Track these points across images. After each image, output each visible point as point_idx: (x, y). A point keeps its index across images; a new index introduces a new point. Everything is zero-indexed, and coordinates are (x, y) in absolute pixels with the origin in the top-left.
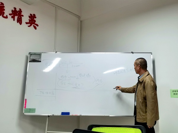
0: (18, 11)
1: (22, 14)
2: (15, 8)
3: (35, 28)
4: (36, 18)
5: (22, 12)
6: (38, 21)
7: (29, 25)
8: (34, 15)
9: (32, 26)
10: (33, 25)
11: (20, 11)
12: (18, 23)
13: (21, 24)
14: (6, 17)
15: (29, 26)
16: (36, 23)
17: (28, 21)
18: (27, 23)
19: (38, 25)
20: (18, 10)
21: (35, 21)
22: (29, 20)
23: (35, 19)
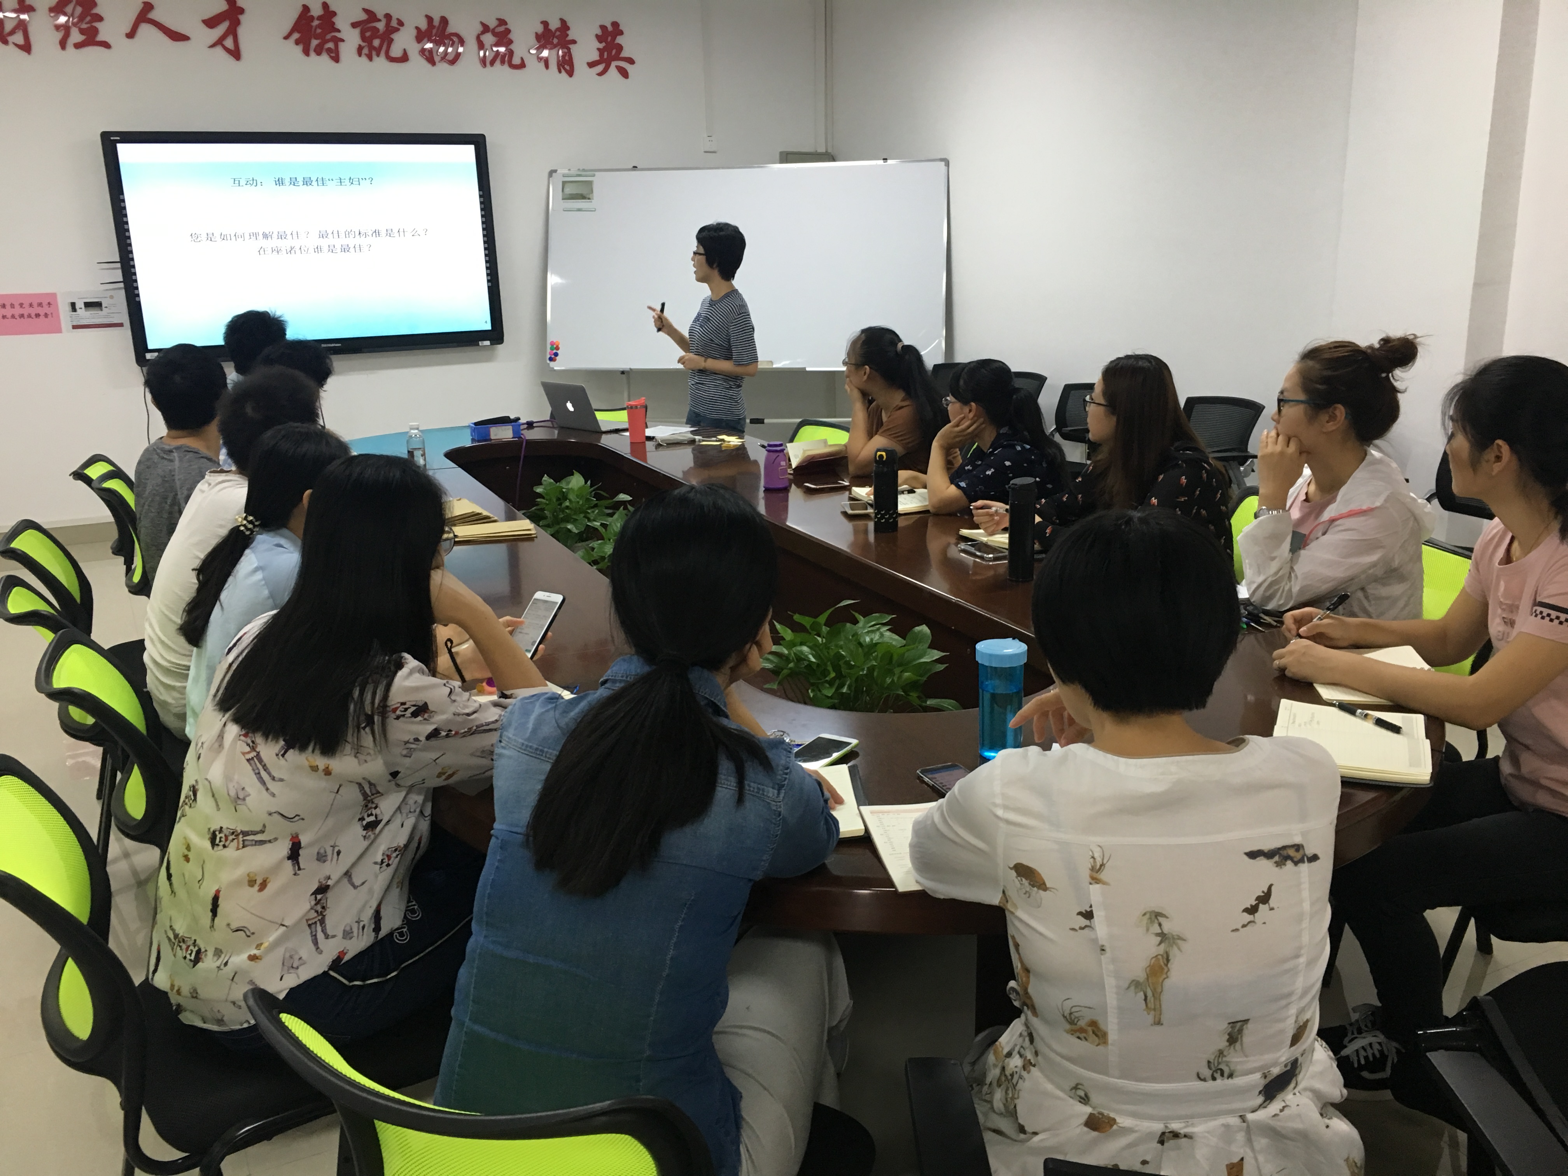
0: (557, 29)
1: (572, 35)
2: (545, 24)
3: (624, 73)
4: (621, 33)
5: (568, 28)
7: (600, 68)
8: (615, 25)
9: (613, 71)
10: (614, 64)
11: (564, 26)
12: (560, 72)
13: (570, 73)
14: (522, 65)
15: (600, 74)
16: (624, 54)
17: (595, 56)
18: (591, 65)
19: (631, 61)
20: (554, 25)
21: (620, 48)
22: (599, 49)
23: (620, 40)
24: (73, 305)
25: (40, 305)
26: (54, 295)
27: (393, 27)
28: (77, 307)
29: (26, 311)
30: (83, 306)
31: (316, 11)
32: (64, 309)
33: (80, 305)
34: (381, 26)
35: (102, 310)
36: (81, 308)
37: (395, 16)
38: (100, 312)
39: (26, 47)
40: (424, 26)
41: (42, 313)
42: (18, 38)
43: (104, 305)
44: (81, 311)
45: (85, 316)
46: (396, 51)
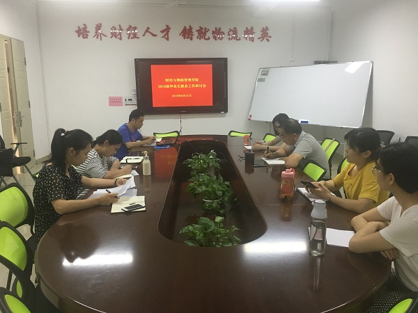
1: (254, 31)
2: (247, 28)
4: (268, 30)
6: (270, 33)
7: (261, 39)
8: (267, 27)
9: (265, 40)
10: (265, 38)
11: (252, 28)
12: (250, 41)
13: (253, 41)
14: (240, 39)
15: (261, 41)
16: (268, 35)
17: (260, 36)
18: (259, 38)
19: (270, 37)
20: (249, 28)
22: (261, 34)
25: (119, 99)
26: (122, 97)
27: (206, 31)
29: (115, 101)
31: (188, 28)
32: (124, 100)
33: (127, 100)
34: (203, 31)
37: (207, 28)
38: (131, 101)
39: (121, 39)
40: (214, 30)
41: (119, 101)
42: (119, 37)
45: (128, 102)
46: (207, 37)
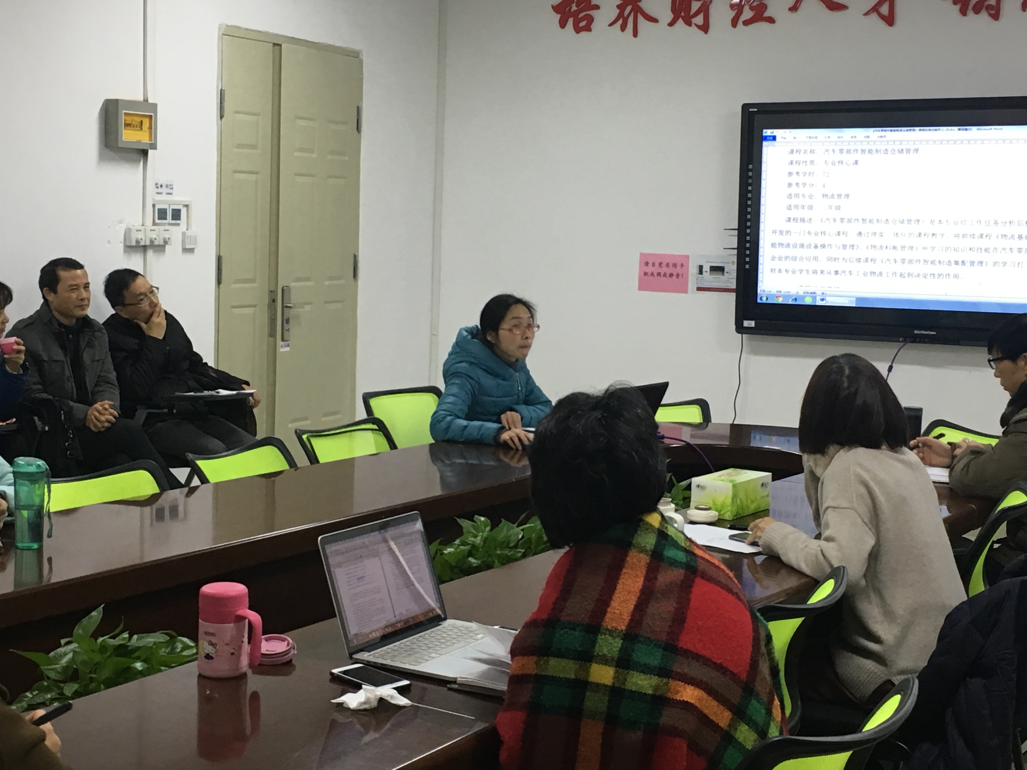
24: (701, 267)
25: (675, 265)
26: (687, 257)
28: (704, 270)
29: (663, 270)
30: (709, 270)
32: (693, 270)
33: (706, 268)
35: (723, 275)
36: (707, 272)
38: (721, 277)
39: (705, 28)
41: (675, 274)
42: (699, 20)
43: (726, 270)
44: (707, 274)
45: (709, 279)
